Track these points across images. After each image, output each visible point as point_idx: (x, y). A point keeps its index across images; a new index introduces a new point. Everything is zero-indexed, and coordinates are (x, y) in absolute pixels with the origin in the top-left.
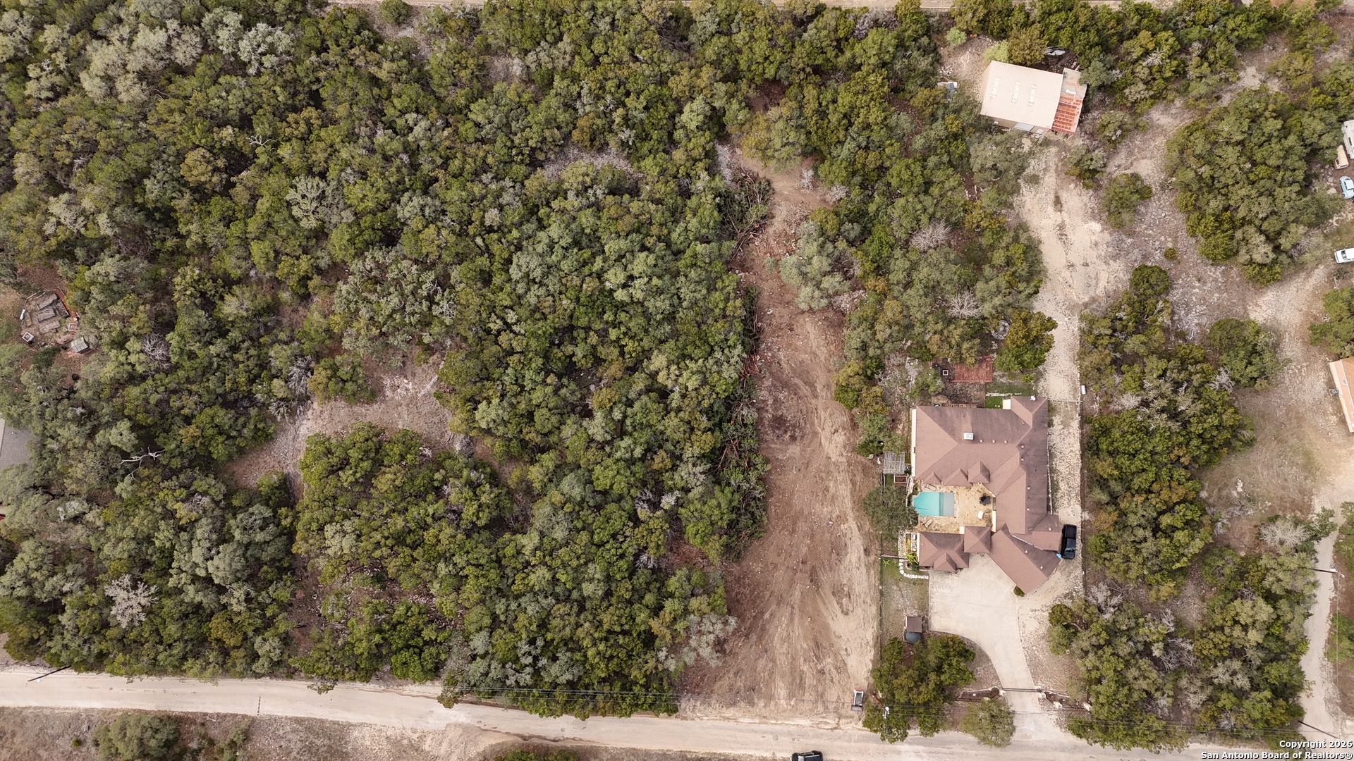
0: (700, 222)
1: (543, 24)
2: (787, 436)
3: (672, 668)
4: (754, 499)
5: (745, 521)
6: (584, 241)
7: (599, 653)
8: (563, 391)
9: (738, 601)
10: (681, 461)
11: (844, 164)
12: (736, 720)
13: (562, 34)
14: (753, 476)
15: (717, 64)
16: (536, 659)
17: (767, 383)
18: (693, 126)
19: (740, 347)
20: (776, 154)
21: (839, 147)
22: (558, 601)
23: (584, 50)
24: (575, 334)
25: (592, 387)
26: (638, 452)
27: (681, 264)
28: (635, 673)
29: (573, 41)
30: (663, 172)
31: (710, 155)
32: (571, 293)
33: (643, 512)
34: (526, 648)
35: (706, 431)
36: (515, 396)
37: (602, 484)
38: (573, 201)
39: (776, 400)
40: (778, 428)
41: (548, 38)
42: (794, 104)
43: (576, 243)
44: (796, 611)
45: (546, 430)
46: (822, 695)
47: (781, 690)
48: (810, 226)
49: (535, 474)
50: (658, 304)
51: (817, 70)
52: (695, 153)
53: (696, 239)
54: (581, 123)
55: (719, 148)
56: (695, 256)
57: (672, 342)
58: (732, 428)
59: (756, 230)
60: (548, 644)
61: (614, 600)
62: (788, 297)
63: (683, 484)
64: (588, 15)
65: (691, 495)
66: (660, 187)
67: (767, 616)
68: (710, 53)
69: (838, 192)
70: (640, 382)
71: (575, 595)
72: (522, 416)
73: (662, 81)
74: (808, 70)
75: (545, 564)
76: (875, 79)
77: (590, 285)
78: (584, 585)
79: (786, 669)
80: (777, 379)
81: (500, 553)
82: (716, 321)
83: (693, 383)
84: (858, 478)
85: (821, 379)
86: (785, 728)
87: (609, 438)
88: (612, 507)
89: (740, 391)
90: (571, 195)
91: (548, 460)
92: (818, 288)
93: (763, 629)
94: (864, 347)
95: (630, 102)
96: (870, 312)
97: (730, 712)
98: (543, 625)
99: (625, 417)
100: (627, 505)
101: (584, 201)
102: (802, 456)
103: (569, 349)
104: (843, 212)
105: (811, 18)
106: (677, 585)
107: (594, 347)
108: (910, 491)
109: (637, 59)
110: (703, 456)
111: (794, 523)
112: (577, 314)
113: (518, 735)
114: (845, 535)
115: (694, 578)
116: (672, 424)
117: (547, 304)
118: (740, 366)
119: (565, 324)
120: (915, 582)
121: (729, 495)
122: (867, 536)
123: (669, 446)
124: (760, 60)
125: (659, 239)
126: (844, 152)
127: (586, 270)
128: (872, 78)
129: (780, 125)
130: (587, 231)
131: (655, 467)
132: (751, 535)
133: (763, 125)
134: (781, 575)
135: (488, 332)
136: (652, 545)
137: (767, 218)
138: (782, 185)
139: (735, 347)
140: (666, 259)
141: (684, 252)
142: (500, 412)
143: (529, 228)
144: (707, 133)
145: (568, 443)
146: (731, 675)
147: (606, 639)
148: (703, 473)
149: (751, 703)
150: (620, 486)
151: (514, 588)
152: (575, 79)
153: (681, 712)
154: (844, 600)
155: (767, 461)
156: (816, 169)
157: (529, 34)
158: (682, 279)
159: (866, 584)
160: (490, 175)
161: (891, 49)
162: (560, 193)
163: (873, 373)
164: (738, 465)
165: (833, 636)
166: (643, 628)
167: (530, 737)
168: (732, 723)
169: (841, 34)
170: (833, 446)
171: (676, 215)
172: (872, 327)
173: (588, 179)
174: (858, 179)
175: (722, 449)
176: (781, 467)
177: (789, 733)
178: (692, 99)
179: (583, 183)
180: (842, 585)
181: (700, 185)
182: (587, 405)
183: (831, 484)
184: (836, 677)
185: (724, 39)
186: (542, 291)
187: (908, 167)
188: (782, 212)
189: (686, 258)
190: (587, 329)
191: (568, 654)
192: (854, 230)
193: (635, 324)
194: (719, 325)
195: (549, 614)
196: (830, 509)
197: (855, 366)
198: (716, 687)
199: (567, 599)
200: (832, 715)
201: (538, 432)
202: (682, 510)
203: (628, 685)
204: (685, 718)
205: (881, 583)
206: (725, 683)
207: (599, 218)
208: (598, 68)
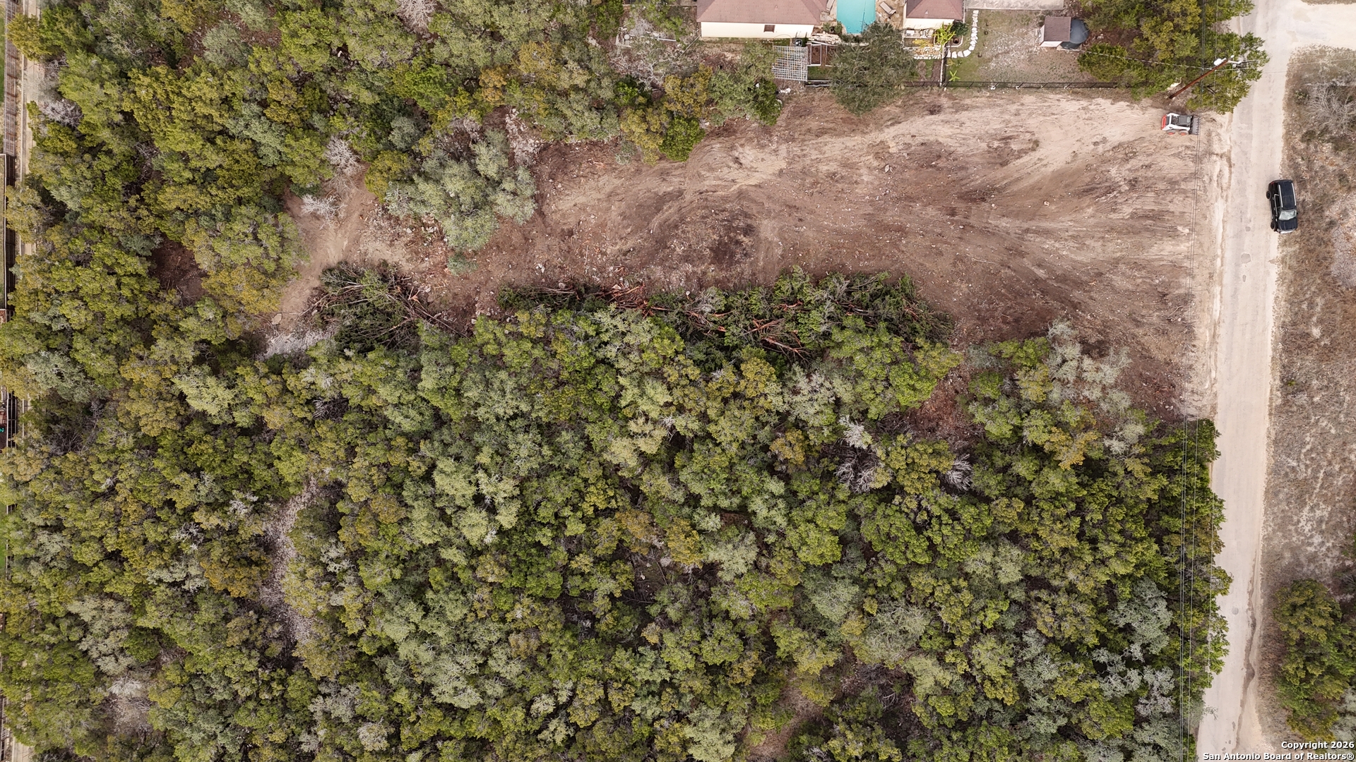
0: (385, 381)
1: (52, 646)
2: (746, 240)
3: (1140, 429)
4: (849, 293)
5: (886, 309)
6: (415, 578)
7: (1117, 554)
8: (673, 613)
9: (1017, 321)
10: (788, 413)
11: (289, 140)
12: (1216, 324)
13: (69, 614)
14: (813, 295)
15: (121, 354)
16: (1130, 663)
17: (658, 272)
18: (226, 396)
19: (598, 315)
20: (273, 254)
21: (263, 150)
22: (1030, 623)
23: (94, 577)
24: (574, 593)
25: (665, 562)
26: (776, 487)
27: (455, 414)
28: (1149, 492)
29: (79, 596)
30: (301, 444)
31: (276, 367)
32: (504, 602)
33: (877, 478)
34: (1115, 682)
35: (739, 373)
36: (680, 696)
37: (829, 548)
38: (347, 597)
39: (686, 258)
40: (732, 255)
41: (74, 637)
42: (190, 226)
43: (418, 593)
44: (1033, 225)
45: (738, 642)
46: (1173, 183)
47: (1164, 250)
48: (395, 199)
49: (812, 661)
50: (524, 452)
51: (134, 187)
52: (273, 391)
53: (415, 388)
54: (217, 582)
55: (270, 352)
56: (442, 390)
57: (589, 429)
58: (733, 329)
59: (406, 291)
60: (1104, 642)
61: (1026, 528)
62: (516, 238)
63: (829, 411)
64: (36, 569)
65: (847, 397)
66: (326, 448)
67: (1041, 273)
68: (100, 366)
69: (339, 152)
70: (657, 483)
71: (1018, 594)
72: (713, 684)
73: (150, 446)
74: (132, 202)
75: (969, 646)
76: (144, 87)
77: (490, 570)
78: (1004, 580)
79: (1128, 242)
80: (652, 256)
81: (949, 723)
82: (554, 355)
83: (662, 396)
84: (814, 124)
85: (650, 185)
86: (1230, 243)
87: (752, 536)
88: (868, 532)
89: (673, 316)
90: (337, 599)
91: (788, 638)
92: (499, 183)
93: (1063, 279)
94: (598, 106)
95: (183, 500)
96: (539, 97)
97: (1203, 333)
98: (1071, 650)
99: (715, 509)
100: (866, 505)
101: (349, 578)
102: (778, 215)
103: (600, 603)
104: (373, 145)
105: (46, 197)
106: (1000, 420)
107: (597, 561)
108: (834, 39)
109: (112, 491)
110: (780, 376)
111: (887, 228)
112: (539, 592)
113: (1246, 687)
114: (908, 145)
115: (989, 392)
116: (731, 429)
117: (523, 643)
118: (631, 314)
119: (557, 610)
120: (984, 33)
121: (848, 333)
122: (907, 111)
123: (763, 434)
124: (112, 281)
125: (414, 451)
126: (269, 141)
127: (465, 576)
128: (142, 93)
129: (223, 248)
130: (397, 573)
131: (800, 458)
132: (910, 298)
133: (223, 277)
134: (973, 250)
135: (570, 741)
136: (934, 463)
137: (385, 273)
138: (333, 248)
139: (597, 323)
140: (448, 439)
141: (436, 409)
142: (707, 723)
143: (393, 674)
144: (239, 370)
145: (759, 606)
146: (1140, 331)
147: (1093, 541)
148: (808, 376)
149: (1186, 299)
150: (834, 518)
151: (1009, 701)
152: (144, 592)
153: (1205, 414)
154: (1015, 146)
155: (787, 273)
156: (303, 191)
157: (66, 671)
158: (481, 411)
159: (988, 112)
160: (304, 737)
161: (94, 60)
162: (334, 618)
163: (644, 94)
164: (795, 319)
165: (1074, 166)
166: (1074, 480)
167: (1248, 666)
168: (1221, 331)
169: (70, 145)
170: (761, 166)
171: (373, 422)
172: (565, 94)
173: (311, 572)
174: (317, 120)
175: (766, 344)
176: (795, 250)
177: (1238, 236)
178: (182, 397)
179: (318, 581)
180: (990, 150)
181: (324, 383)
182: (695, 571)
183: (824, 168)
184: (1141, 160)
185: (79, 343)
186: (499, 653)
187: (294, 35)
188: (377, 249)
189: (446, 405)
190: (566, 572)
191: (1121, 607)
192: (402, 127)
193: (558, 490)
194: (561, 349)
195: (1053, 640)
196: (864, 171)
197: (632, 124)
198: (1160, 357)
199: (1025, 607)
200: (1207, 166)
201: (742, 657)
202: (873, 413)
203: (1167, 505)
204: (1214, 408)
205: (985, 85)
206: (1153, 342)
207: (376, 553)
208: (125, 554)
